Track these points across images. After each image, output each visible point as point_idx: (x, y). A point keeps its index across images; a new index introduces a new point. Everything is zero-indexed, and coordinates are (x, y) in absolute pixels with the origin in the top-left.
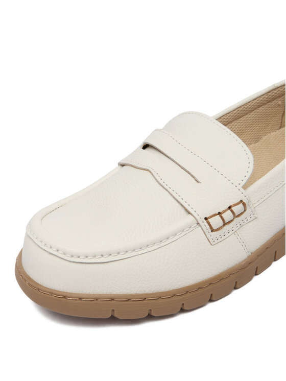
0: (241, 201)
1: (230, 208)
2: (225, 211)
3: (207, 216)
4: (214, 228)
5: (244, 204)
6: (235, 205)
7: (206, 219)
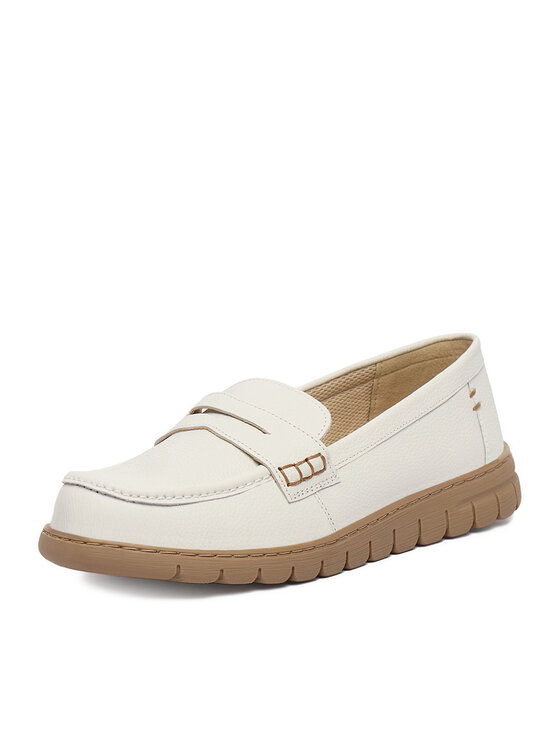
0: (319, 454)
1: (306, 460)
2: (301, 463)
3: (281, 466)
4: (291, 481)
5: (323, 458)
6: (313, 457)
7: (280, 469)
